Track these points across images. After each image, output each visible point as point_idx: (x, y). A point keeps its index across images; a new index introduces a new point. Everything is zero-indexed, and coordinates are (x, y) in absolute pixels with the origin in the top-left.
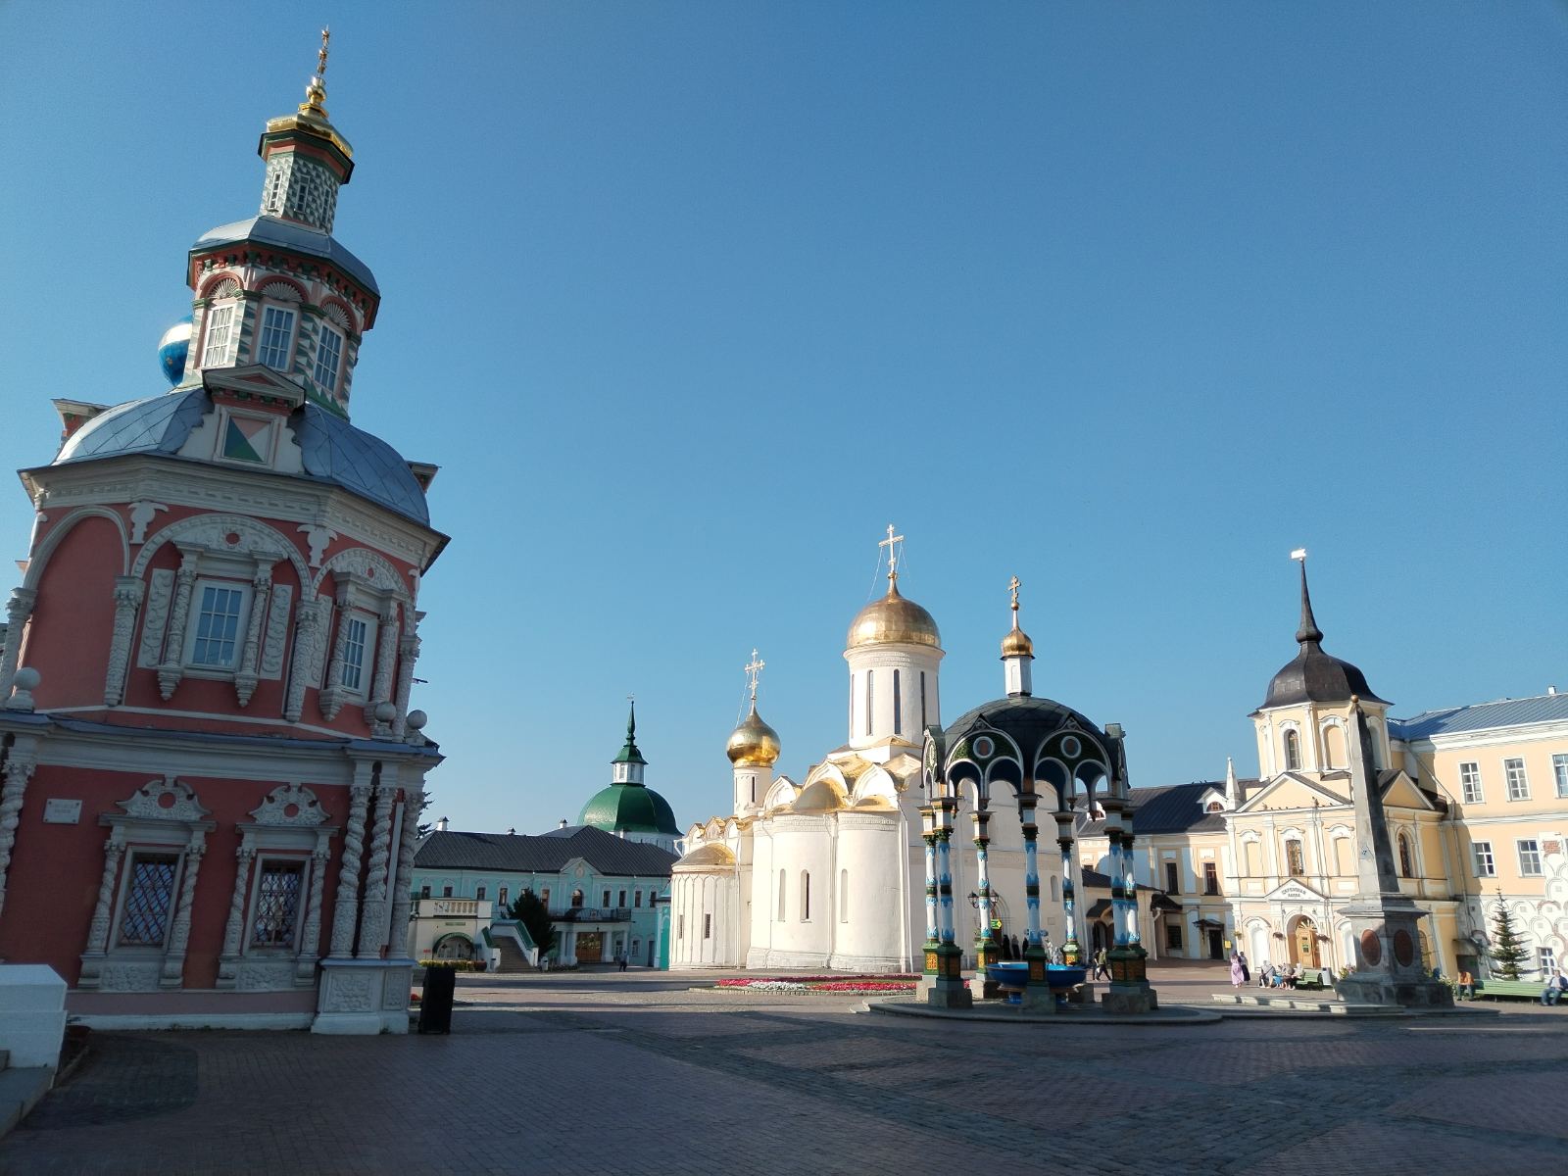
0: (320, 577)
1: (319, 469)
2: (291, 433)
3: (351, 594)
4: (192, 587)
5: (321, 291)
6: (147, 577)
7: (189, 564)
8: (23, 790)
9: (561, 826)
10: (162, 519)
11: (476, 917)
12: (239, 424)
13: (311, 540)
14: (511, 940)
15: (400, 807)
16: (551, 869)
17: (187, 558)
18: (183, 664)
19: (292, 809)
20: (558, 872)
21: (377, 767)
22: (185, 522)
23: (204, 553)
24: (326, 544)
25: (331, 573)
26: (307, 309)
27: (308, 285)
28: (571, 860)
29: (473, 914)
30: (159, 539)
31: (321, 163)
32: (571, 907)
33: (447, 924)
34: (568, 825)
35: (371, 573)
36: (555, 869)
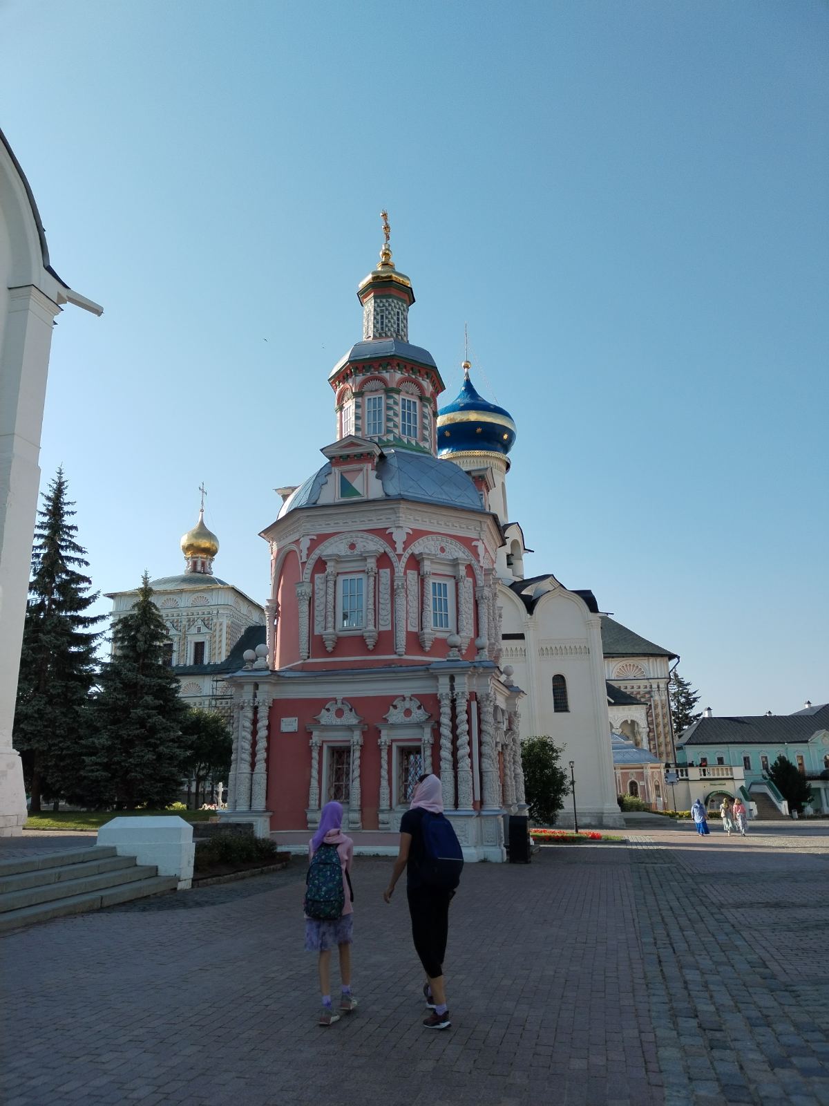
0: (404, 559)
1: (393, 491)
2: (375, 473)
3: (427, 567)
4: (335, 582)
5: (394, 376)
6: (312, 581)
7: (330, 568)
8: (266, 714)
9: (807, 706)
10: (314, 544)
11: (732, 779)
12: (347, 476)
13: (394, 538)
14: (765, 795)
15: (474, 704)
16: (800, 740)
17: (329, 564)
18: (337, 629)
19: (408, 712)
20: (806, 742)
21: (452, 679)
22: (326, 543)
23: (338, 559)
24: (404, 538)
25: (412, 556)
26: (389, 391)
27: (386, 375)
28: (817, 732)
29: (730, 776)
30: (314, 556)
31: (390, 296)
32: (824, 769)
33: (711, 785)
34: (812, 705)
35: (443, 550)
36: (804, 740)
